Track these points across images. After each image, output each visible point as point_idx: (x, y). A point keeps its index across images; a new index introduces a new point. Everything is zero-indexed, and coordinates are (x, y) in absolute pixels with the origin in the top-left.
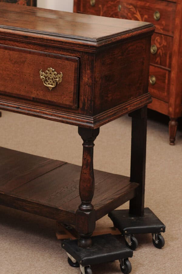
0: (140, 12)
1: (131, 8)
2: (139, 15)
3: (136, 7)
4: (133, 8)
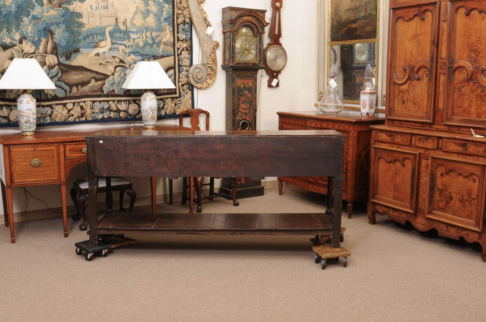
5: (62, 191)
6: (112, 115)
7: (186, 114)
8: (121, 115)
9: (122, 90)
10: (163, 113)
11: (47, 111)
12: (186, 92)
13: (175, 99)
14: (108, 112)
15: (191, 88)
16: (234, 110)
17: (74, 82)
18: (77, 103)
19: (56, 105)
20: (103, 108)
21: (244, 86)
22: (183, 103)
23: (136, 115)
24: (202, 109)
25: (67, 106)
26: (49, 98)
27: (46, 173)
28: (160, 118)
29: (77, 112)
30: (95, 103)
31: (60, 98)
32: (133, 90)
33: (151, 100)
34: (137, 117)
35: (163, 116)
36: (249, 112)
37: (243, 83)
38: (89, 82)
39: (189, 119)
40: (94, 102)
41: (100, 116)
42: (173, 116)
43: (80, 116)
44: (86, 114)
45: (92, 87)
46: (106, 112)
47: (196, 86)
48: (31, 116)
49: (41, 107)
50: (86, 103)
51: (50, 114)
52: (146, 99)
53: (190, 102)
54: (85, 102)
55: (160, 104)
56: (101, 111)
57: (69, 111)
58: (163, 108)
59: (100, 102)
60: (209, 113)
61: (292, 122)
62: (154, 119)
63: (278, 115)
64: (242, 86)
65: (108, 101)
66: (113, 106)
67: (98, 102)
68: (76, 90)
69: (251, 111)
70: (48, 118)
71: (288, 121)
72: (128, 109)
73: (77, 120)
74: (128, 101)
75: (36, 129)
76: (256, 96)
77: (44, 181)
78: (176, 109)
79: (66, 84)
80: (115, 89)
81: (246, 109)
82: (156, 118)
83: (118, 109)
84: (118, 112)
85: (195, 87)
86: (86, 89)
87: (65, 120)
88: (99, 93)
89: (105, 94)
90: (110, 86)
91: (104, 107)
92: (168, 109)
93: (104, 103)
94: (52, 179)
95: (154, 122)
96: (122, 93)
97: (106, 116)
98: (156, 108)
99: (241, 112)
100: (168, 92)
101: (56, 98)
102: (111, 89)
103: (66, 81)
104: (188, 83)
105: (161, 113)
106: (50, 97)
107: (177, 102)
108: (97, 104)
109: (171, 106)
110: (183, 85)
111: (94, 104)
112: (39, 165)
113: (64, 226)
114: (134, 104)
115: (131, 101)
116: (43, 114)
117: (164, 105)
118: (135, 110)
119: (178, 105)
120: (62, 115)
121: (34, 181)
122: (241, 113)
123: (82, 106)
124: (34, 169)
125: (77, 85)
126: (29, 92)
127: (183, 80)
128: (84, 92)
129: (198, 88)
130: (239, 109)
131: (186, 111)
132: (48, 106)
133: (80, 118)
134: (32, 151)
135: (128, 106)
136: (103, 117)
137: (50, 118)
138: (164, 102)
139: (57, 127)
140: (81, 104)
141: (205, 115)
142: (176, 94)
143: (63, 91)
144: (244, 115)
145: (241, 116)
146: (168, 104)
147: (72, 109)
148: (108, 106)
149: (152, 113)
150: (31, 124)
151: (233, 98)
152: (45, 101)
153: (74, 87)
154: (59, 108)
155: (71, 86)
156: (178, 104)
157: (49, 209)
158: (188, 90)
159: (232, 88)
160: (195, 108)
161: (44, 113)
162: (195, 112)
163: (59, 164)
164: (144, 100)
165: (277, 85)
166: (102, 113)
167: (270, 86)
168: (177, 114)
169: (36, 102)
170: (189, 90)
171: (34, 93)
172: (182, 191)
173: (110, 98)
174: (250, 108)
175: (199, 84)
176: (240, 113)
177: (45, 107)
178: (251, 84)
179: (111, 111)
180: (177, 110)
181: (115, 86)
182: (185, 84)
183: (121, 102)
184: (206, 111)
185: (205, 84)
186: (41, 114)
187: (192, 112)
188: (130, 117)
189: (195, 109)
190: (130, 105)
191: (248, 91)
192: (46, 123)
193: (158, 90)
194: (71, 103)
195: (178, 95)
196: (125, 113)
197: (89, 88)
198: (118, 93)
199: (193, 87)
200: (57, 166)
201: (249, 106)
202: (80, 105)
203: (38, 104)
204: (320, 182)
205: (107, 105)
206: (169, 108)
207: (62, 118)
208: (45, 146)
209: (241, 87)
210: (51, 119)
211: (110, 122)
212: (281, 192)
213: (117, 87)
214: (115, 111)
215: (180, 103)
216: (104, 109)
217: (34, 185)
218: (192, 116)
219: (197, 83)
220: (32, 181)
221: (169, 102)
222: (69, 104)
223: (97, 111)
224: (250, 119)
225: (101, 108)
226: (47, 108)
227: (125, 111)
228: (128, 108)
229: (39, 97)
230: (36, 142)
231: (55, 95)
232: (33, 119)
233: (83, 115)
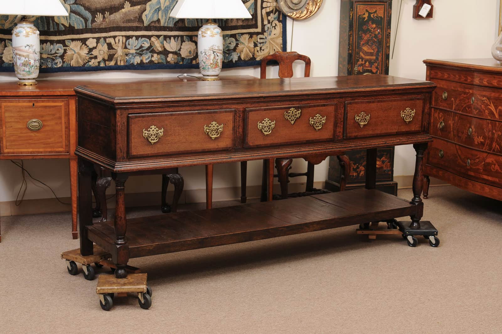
0: (493, 103)
1: (485, 100)
2: (493, 107)
3: (489, 99)
4: (487, 100)
5: (72, 170)
6: (156, 58)
7: (273, 61)
8: (169, 59)
9: (171, 20)
10: (235, 57)
11: (58, 50)
12: (274, 25)
13: (254, 36)
14: (150, 54)
15: (283, 18)
16: (350, 56)
17: (98, 6)
18: (102, 39)
19: (71, 41)
20: (141, 47)
21: (369, 16)
22: (268, 43)
23: (192, 60)
24: (299, 53)
25: (87, 43)
26: (60, 29)
27: (49, 141)
28: (227, 65)
29: (102, 52)
30: (131, 39)
31: (77, 29)
32: (188, 19)
33: (212, 36)
34: (194, 62)
35: (234, 62)
36: (377, 59)
37: (367, 11)
38: (122, 6)
39: (277, 68)
40: (128, 37)
41: (137, 60)
42: (251, 63)
43: (106, 58)
44: (116, 56)
45: (125, 14)
46: (147, 53)
47: (289, 14)
48: (32, 56)
49: (49, 43)
50: (117, 39)
51: (62, 54)
52: (205, 35)
53: (280, 41)
54: (114, 37)
55: (230, 44)
56: (138, 51)
57: (91, 50)
58: (235, 50)
59: (137, 37)
60: (309, 59)
61: (446, 76)
62: (217, 65)
63: (425, 64)
64: (366, 16)
65: (149, 37)
66: (158, 45)
67: (134, 38)
68: (102, 19)
69: (380, 58)
70: (59, 60)
71: (440, 75)
72: (180, 50)
73: (102, 65)
74: (180, 38)
75: (39, 77)
76: (390, 33)
77: (45, 152)
78: (256, 52)
79: (87, 9)
80: (160, 18)
81: (371, 54)
82: (220, 64)
83: (165, 49)
84: (164, 54)
85: (289, 16)
86: (117, 17)
87: (85, 64)
88: (136, 24)
89: (145, 25)
90: (153, 14)
91: (143, 45)
92: (242, 52)
93: (143, 39)
94: (57, 150)
95: (217, 71)
96: (171, 25)
97: (146, 59)
98: (221, 48)
99: (362, 59)
100: (244, 24)
101: (71, 30)
102: (155, 19)
103: (87, 4)
104: (276, 10)
105: (232, 57)
106: (62, 28)
107: (259, 40)
108: (132, 41)
109: (248, 47)
110: (268, 14)
111: (127, 41)
112: (39, 129)
113: (73, 221)
114: (190, 42)
115: (184, 37)
116: (51, 55)
117: (237, 45)
118: (190, 52)
119: (259, 45)
120: (81, 57)
121: (31, 152)
122: (362, 61)
123: (111, 43)
124: (32, 134)
125: (102, 11)
126: (32, 19)
127: (269, 4)
128: (114, 21)
129: (294, 19)
130: (358, 54)
131: (272, 55)
132: (59, 42)
133: (107, 63)
134: (29, 107)
135: (180, 45)
136: (142, 61)
137: (61, 61)
138: (237, 40)
139: (73, 75)
140: (108, 40)
141: (304, 63)
142: (257, 27)
143: (82, 19)
144: (367, 63)
145: (362, 65)
146: (243, 43)
147: (95, 48)
148: (149, 45)
149: (214, 57)
150: (31, 67)
151: (350, 36)
152: (55, 33)
153: (98, 13)
154: (76, 46)
155: (94, 12)
156: (260, 43)
157: (57, 198)
158: (277, 22)
159: (348, 20)
160: (288, 50)
161: (53, 52)
162: (286, 57)
163: (68, 128)
164: (203, 36)
165: (430, 15)
166: (141, 55)
167: (417, 16)
168: (258, 59)
169: (40, 35)
170: (279, 21)
171: (39, 21)
172: (260, 183)
173: (153, 32)
174: (378, 51)
175: (295, 13)
176: (360, 60)
177: (55, 44)
178: (381, 13)
179: (153, 52)
180: (257, 54)
181: (160, 13)
182: (272, 12)
183: (170, 40)
184: (305, 56)
185: (305, 12)
186: (48, 54)
187: (281, 57)
188: (183, 62)
189: (287, 53)
190: (184, 44)
191: (376, 25)
192: (55, 68)
193: (227, 20)
194: (93, 38)
195: (259, 30)
196: (176, 56)
197: (121, 15)
198: (166, 25)
199: (285, 16)
200: (65, 131)
201: (376, 50)
202: (107, 42)
203: (43, 38)
204: (485, 177)
205: (148, 43)
206: (244, 50)
207: (80, 61)
208: (48, 101)
209: (365, 18)
210: (64, 62)
211: (151, 69)
212: (427, 193)
213: (164, 15)
214: (159, 53)
215: (262, 43)
216: (144, 48)
217: (31, 158)
218: (282, 62)
219: (292, 11)
220: (28, 152)
221: (245, 39)
222: (91, 40)
223: (133, 51)
224: (377, 71)
225: (138, 48)
226: (58, 45)
227: (174, 53)
228: (181, 48)
229: (46, 29)
230: (35, 94)
231: (70, 24)
232: (35, 61)
233: (111, 57)
